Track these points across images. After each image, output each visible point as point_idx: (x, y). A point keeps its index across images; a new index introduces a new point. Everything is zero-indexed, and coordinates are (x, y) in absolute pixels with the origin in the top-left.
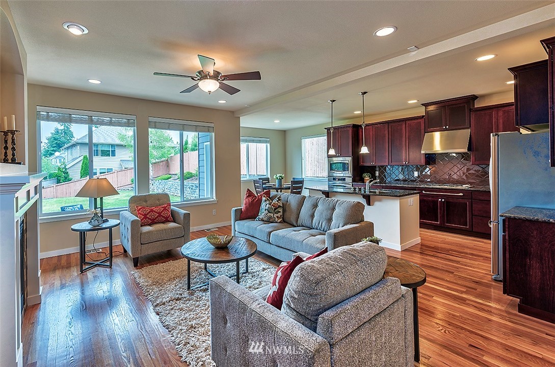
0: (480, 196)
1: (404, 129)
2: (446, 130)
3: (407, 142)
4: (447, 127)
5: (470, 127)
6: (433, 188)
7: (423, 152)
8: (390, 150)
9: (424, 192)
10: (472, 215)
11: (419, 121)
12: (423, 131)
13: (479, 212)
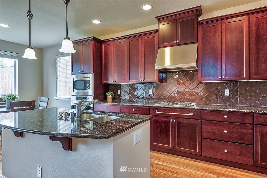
0: (208, 116)
1: (140, 44)
2: (176, 45)
3: (143, 58)
4: (178, 41)
5: (198, 41)
6: (165, 107)
7: (156, 67)
8: (128, 66)
9: (157, 112)
10: (201, 138)
11: (153, 35)
12: (156, 46)
13: (207, 134)
